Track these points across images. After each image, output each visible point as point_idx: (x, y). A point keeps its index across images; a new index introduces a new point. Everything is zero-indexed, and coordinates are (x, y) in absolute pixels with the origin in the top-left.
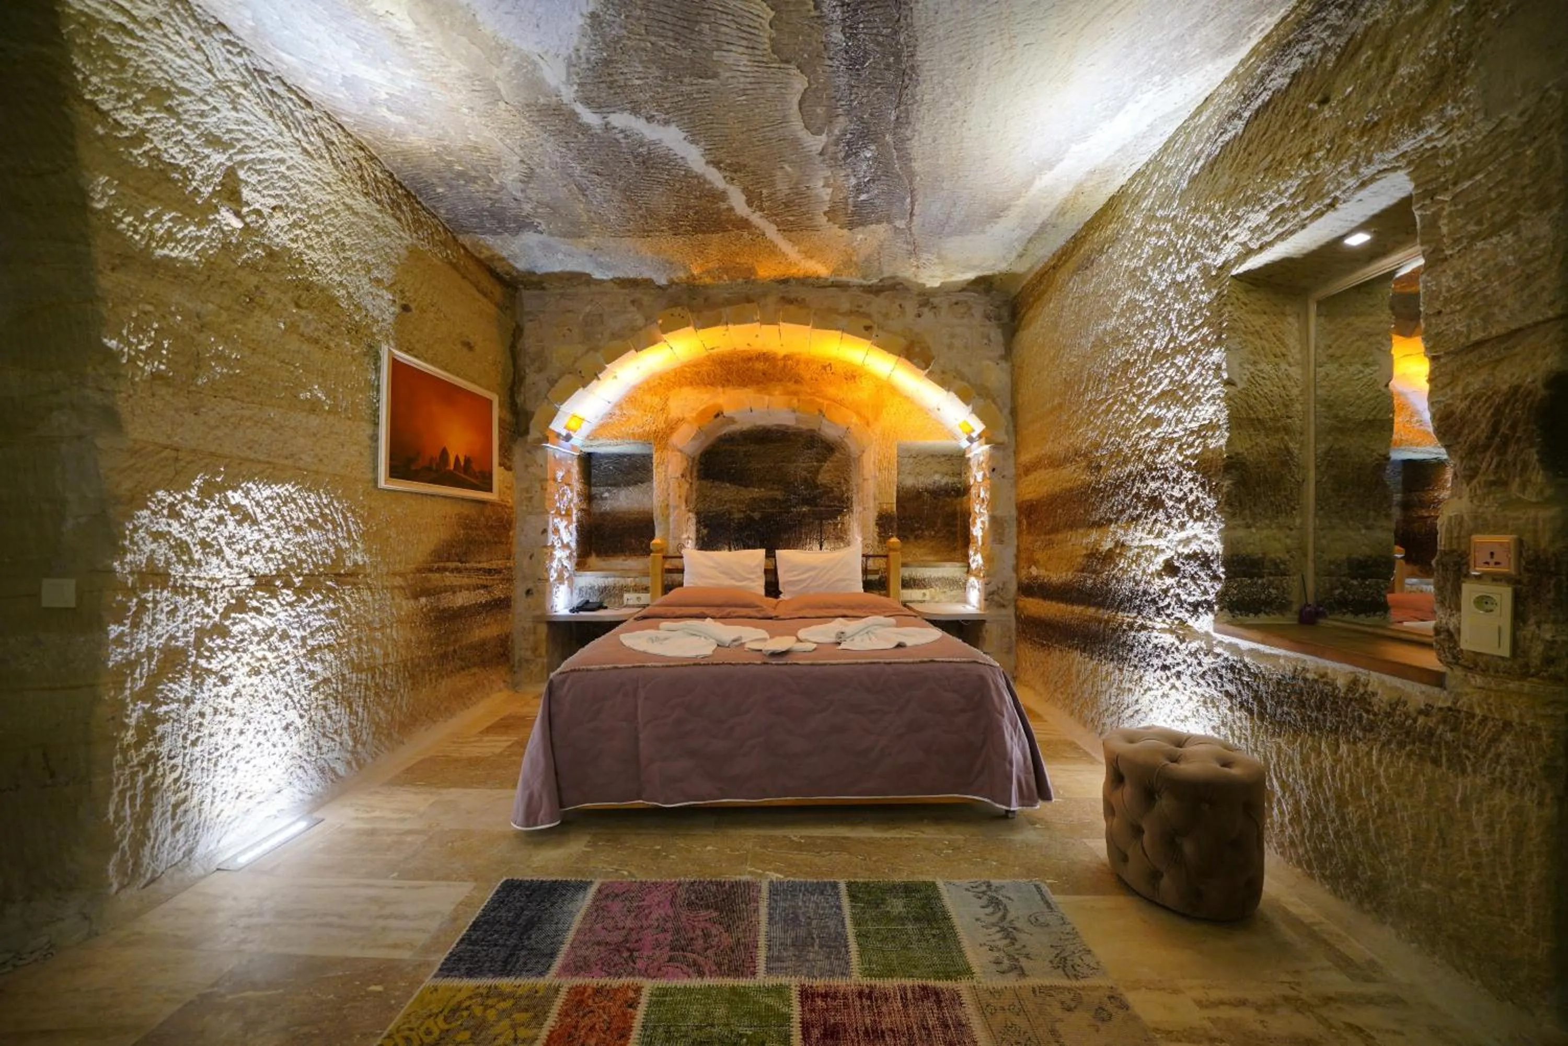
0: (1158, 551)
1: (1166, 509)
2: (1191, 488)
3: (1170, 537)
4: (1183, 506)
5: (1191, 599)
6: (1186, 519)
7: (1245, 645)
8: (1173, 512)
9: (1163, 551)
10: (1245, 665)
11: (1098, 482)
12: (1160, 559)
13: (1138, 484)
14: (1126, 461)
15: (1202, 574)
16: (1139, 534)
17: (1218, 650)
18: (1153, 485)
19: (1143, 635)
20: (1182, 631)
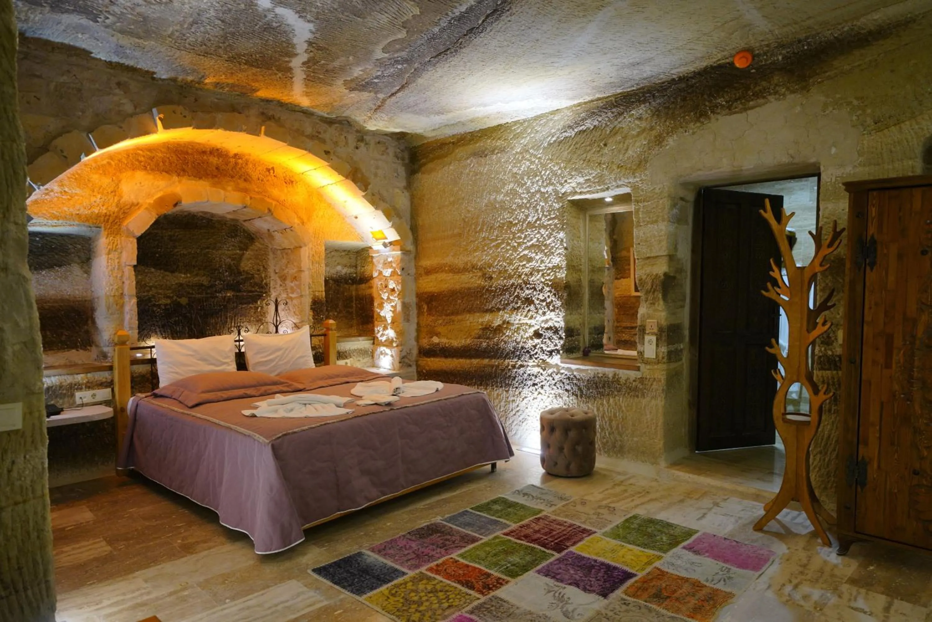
0: (530, 326)
1: (535, 305)
2: (547, 294)
3: (537, 319)
4: (544, 304)
5: (548, 349)
6: (546, 310)
7: (574, 367)
8: (539, 306)
9: (533, 326)
10: (575, 376)
11: (491, 287)
12: (531, 331)
13: (518, 290)
14: (510, 277)
15: (554, 337)
16: (518, 317)
17: (562, 371)
18: (527, 292)
19: (521, 371)
20: (544, 365)
